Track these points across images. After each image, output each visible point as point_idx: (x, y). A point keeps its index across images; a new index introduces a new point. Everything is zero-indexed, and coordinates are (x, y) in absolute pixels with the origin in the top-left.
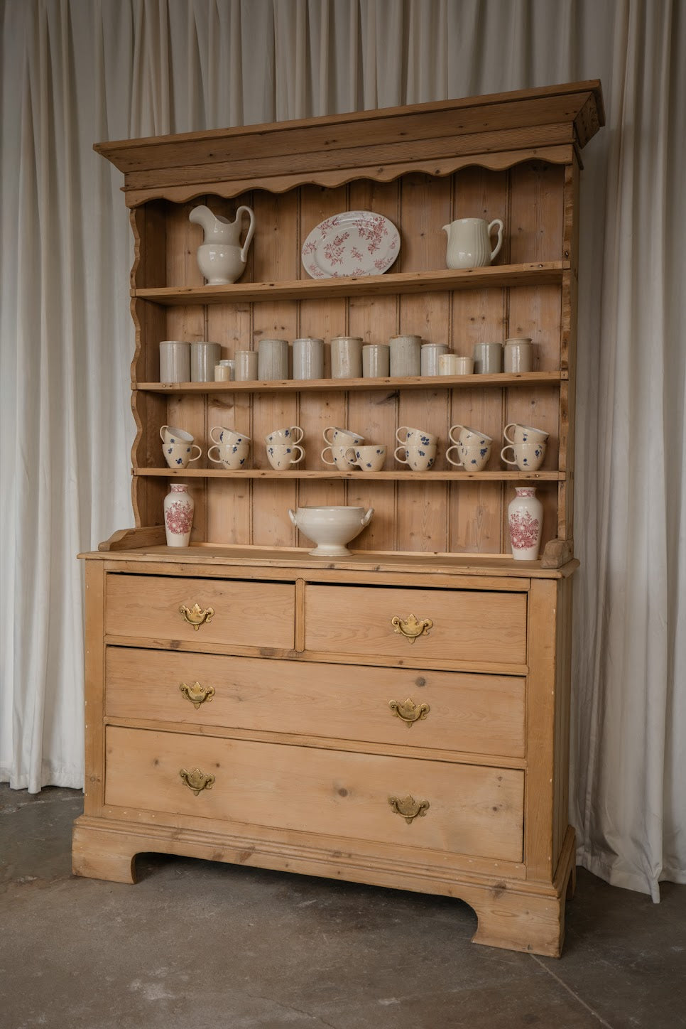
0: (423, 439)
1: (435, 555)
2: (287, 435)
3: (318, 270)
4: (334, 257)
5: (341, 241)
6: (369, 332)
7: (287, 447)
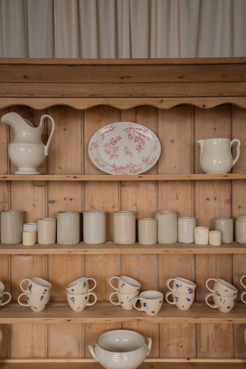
0: (190, 289)
1: (188, 361)
2: (84, 286)
3: (101, 162)
4: (111, 154)
5: (115, 142)
6: (136, 204)
7: (84, 296)
